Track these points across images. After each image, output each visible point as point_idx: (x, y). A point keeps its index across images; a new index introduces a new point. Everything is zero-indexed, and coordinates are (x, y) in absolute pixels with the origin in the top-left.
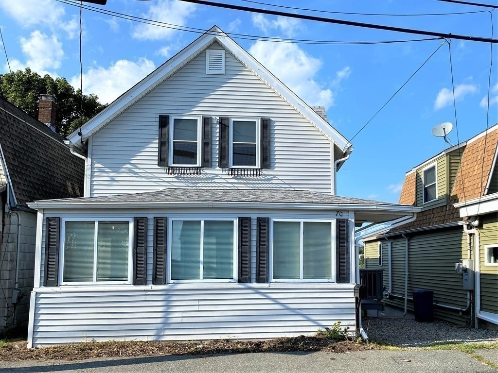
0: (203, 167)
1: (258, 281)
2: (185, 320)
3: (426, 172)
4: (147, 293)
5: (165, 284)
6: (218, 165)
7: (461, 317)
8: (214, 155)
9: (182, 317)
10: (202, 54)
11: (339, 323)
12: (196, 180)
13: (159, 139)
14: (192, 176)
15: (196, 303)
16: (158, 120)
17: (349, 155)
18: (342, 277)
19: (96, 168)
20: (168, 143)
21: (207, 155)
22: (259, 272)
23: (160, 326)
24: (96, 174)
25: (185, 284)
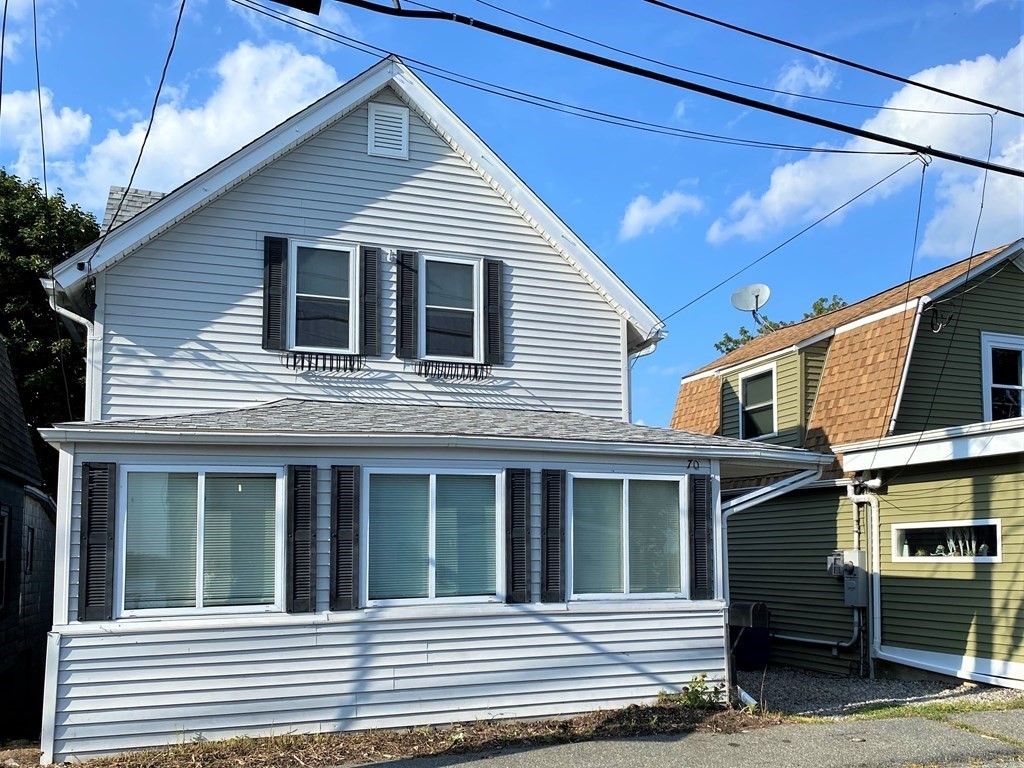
0: (365, 356)
1: (546, 598)
2: (400, 684)
3: (747, 382)
4: (320, 630)
5: (357, 609)
6: (394, 352)
7: (836, 658)
8: (386, 331)
9: (394, 678)
10: (359, 111)
11: (704, 676)
12: (348, 383)
13: (264, 289)
14: (341, 373)
15: (423, 647)
16: (261, 246)
17: (656, 345)
18: (701, 588)
19: (114, 348)
20: (285, 298)
21: (373, 330)
22: (548, 580)
23: (347, 700)
24: (115, 360)
25: (400, 609)
